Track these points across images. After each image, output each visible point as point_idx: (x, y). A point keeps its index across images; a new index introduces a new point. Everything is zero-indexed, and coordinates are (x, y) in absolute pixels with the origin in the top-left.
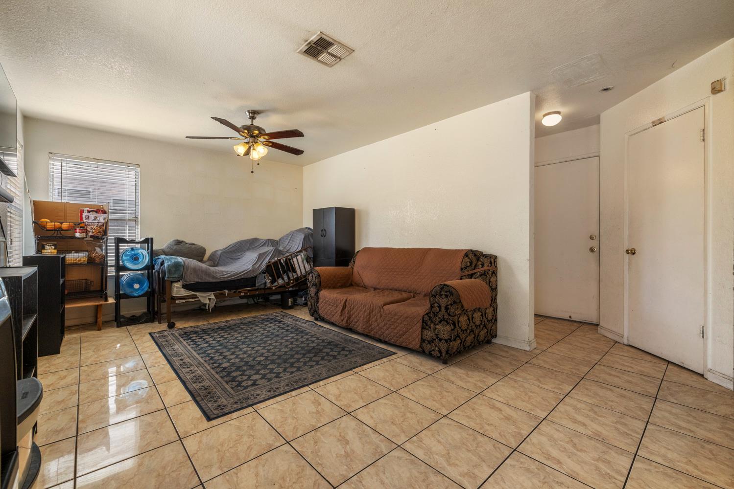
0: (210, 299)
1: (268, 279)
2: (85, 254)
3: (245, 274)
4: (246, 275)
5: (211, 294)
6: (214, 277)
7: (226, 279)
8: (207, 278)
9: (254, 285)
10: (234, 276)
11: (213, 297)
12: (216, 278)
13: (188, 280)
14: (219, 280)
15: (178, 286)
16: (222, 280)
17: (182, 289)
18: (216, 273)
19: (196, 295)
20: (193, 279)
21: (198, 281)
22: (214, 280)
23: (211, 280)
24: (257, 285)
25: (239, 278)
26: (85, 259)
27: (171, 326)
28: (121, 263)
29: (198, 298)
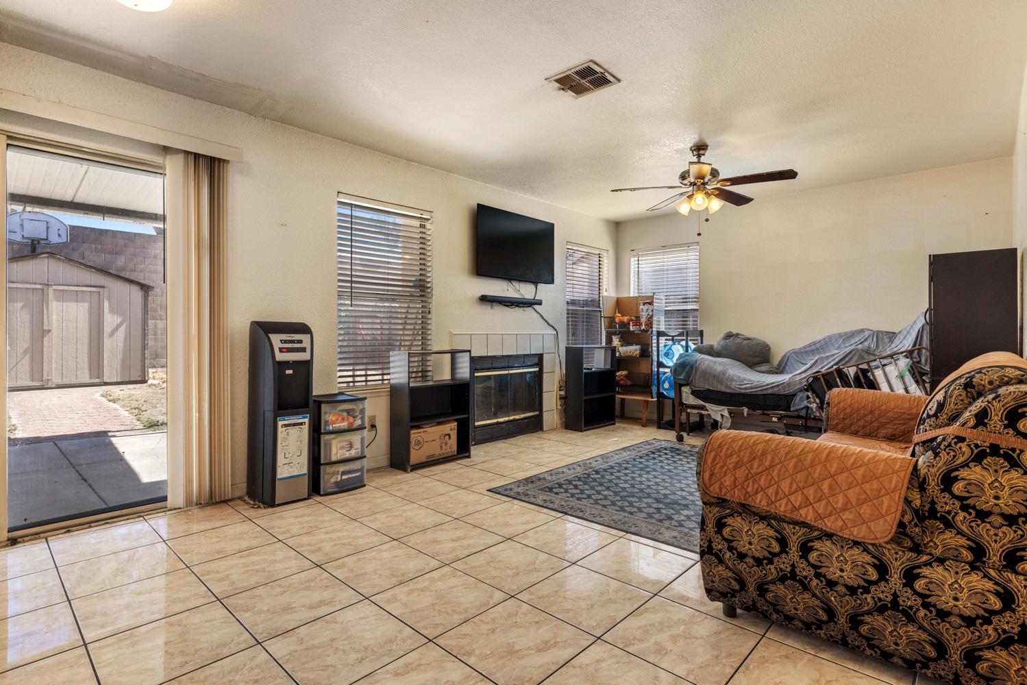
0: (722, 416)
1: (815, 402)
2: (638, 347)
3: (773, 387)
4: (776, 389)
5: (724, 410)
6: (727, 386)
7: (743, 391)
8: (719, 386)
9: (787, 408)
10: (757, 388)
11: (726, 413)
12: (730, 388)
13: (697, 385)
14: (733, 391)
15: (686, 390)
16: (738, 391)
17: (691, 396)
18: (732, 380)
19: (705, 406)
20: (703, 385)
21: (708, 388)
22: (728, 391)
23: (724, 389)
24: (792, 409)
25: (765, 392)
26: (638, 352)
27: (680, 439)
28: (661, 359)
29: (707, 410)
